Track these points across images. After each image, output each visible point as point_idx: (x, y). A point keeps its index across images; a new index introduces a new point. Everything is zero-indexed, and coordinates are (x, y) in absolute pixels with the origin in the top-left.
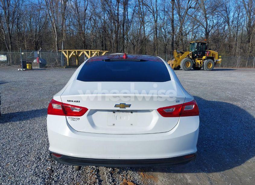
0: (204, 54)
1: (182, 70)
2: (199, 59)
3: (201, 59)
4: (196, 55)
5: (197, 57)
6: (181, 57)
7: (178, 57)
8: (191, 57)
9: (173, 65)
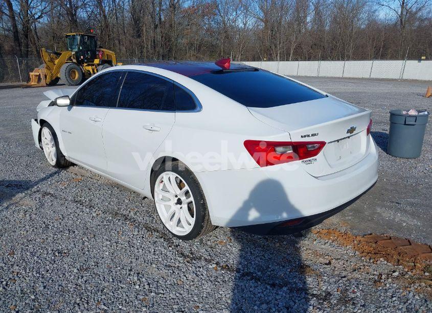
0: (94, 56)
1: (64, 85)
2: (89, 65)
3: (93, 65)
4: (82, 57)
5: (86, 61)
6: (56, 62)
7: (52, 61)
8: (75, 61)
9: (46, 76)
